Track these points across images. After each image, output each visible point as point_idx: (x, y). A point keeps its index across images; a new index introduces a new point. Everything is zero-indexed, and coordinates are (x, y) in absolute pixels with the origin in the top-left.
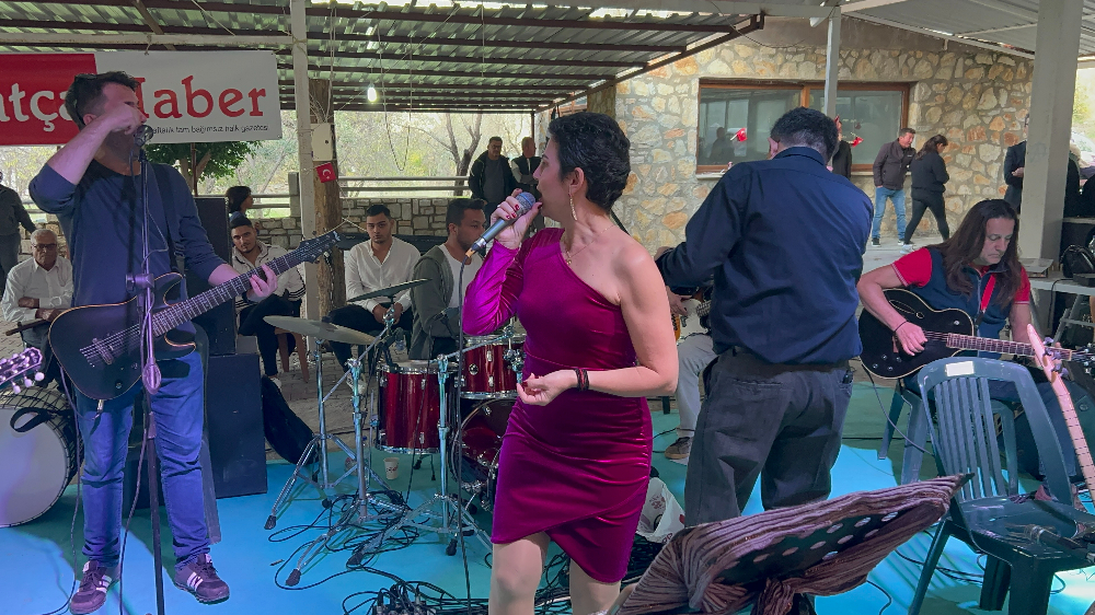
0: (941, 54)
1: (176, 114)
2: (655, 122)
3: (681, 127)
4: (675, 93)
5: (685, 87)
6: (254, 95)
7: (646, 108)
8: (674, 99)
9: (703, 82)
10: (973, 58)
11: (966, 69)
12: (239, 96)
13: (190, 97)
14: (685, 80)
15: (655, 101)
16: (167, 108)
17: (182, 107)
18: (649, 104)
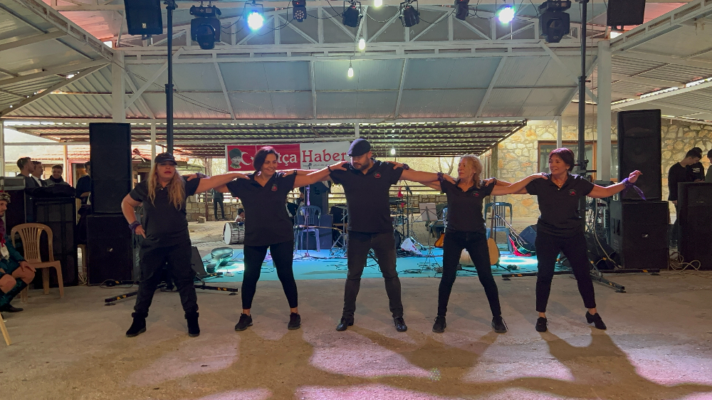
0: (669, 126)
1: (320, 160)
2: (517, 160)
3: (530, 162)
4: (526, 147)
5: (531, 145)
6: (343, 154)
7: (512, 154)
8: (526, 150)
9: (540, 142)
10: (689, 127)
11: (684, 133)
12: (338, 155)
13: (325, 155)
14: (532, 142)
15: (516, 151)
16: (318, 159)
17: (322, 159)
18: (514, 152)
